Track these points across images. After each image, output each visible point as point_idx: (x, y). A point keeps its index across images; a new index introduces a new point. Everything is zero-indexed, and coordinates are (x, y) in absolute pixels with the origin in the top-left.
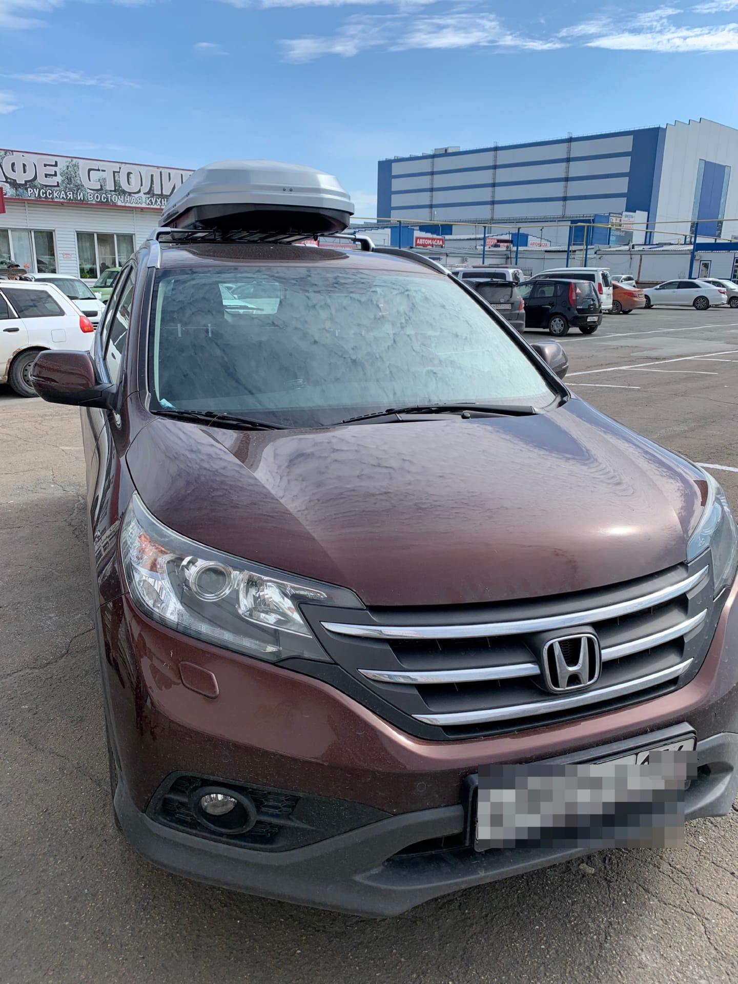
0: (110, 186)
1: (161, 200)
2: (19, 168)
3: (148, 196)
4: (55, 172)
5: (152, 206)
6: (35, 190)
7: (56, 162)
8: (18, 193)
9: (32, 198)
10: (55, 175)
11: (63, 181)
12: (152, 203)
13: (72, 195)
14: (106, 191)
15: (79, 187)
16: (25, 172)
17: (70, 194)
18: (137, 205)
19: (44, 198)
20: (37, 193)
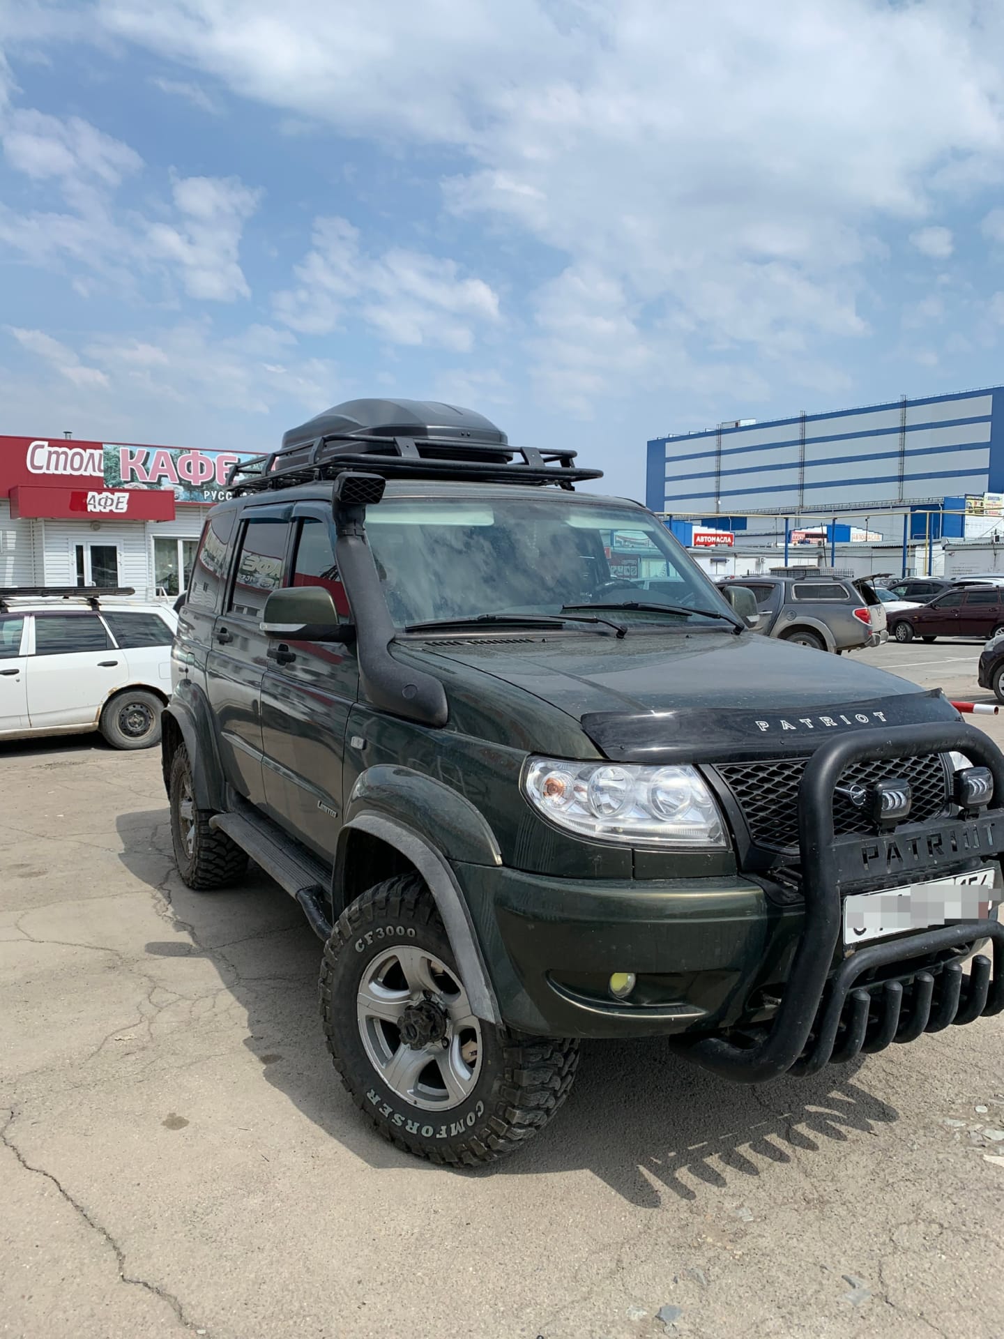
2: (195, 468)
6: (212, 492)
8: (192, 496)
9: (208, 502)
16: (202, 472)
19: (223, 501)
20: (214, 495)
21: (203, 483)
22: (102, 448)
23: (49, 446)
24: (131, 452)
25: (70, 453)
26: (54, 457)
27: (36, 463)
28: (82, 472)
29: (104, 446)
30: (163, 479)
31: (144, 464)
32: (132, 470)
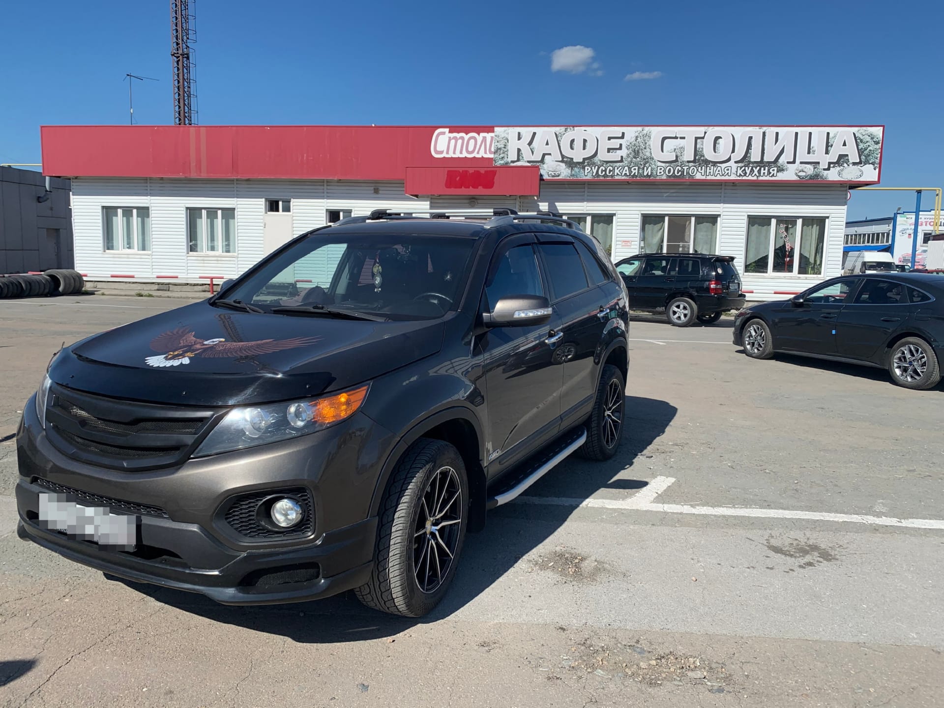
0: (689, 155)
1: (760, 169)
2: (578, 144)
3: (740, 165)
4: (621, 145)
5: (744, 178)
6: (593, 167)
7: (623, 134)
8: (573, 173)
9: (589, 177)
10: (620, 148)
11: (628, 156)
12: (746, 173)
13: (636, 171)
14: (682, 163)
15: (647, 161)
16: (584, 148)
17: (635, 169)
18: (723, 178)
19: (603, 176)
20: (595, 171)
21: (584, 159)
22: (493, 131)
23: (450, 132)
24: (519, 134)
25: (466, 137)
26: (453, 142)
27: (438, 149)
28: (475, 155)
29: (496, 129)
30: (546, 156)
31: (530, 144)
32: (519, 150)
